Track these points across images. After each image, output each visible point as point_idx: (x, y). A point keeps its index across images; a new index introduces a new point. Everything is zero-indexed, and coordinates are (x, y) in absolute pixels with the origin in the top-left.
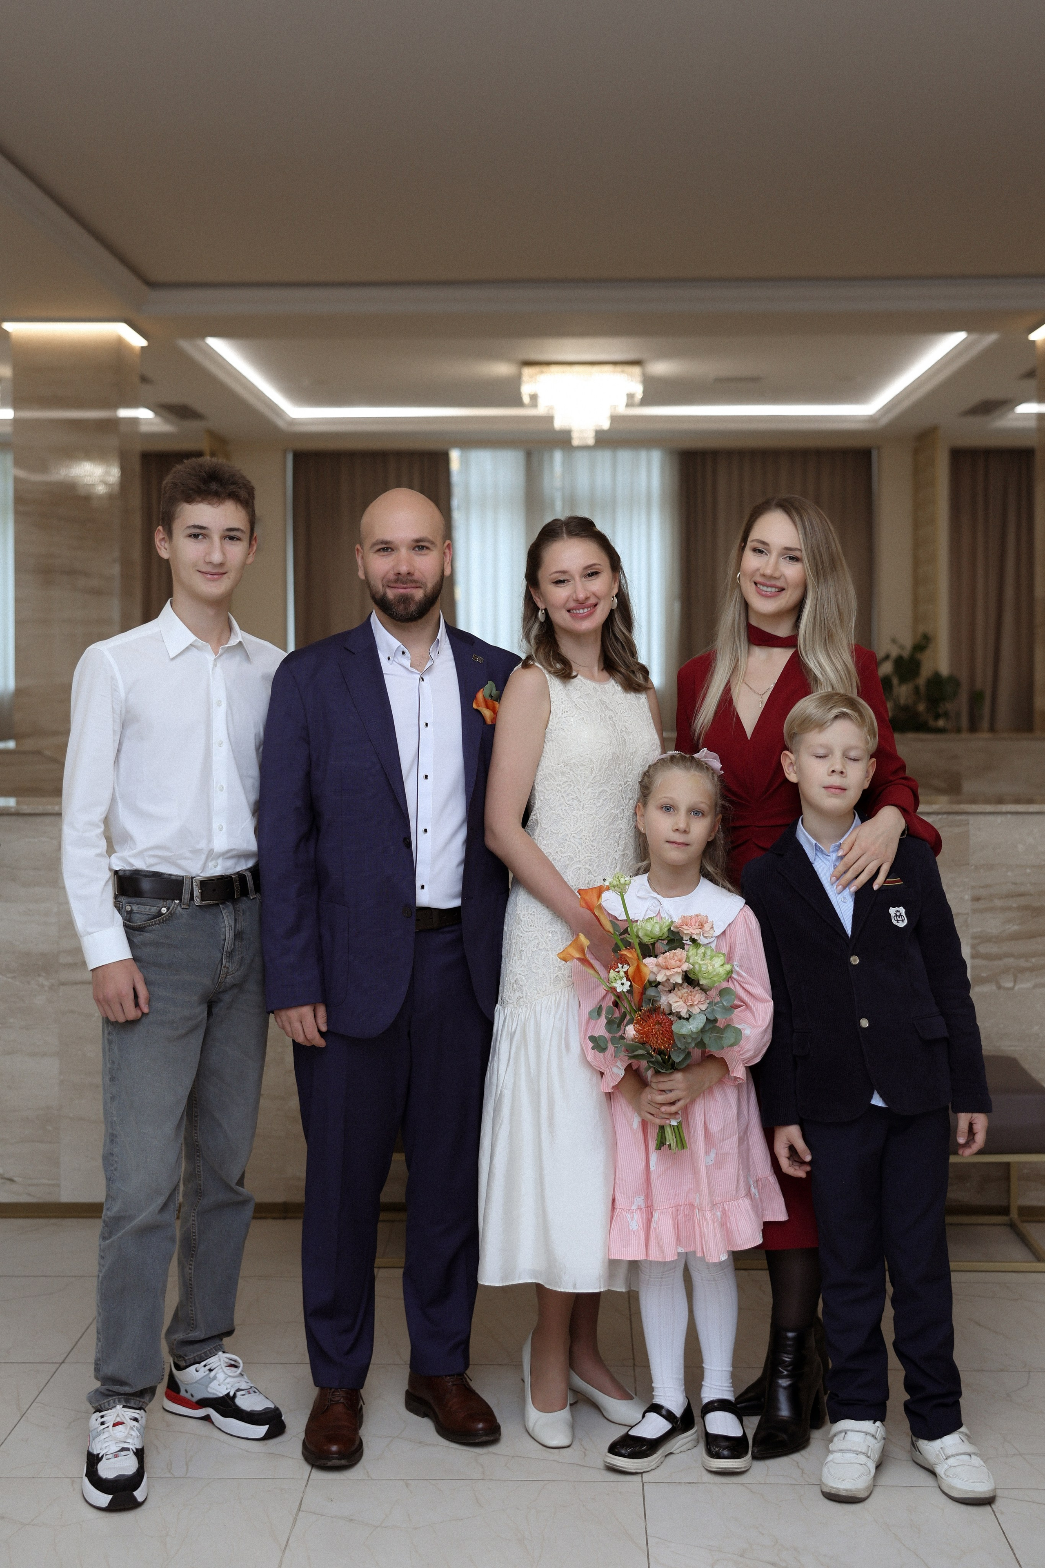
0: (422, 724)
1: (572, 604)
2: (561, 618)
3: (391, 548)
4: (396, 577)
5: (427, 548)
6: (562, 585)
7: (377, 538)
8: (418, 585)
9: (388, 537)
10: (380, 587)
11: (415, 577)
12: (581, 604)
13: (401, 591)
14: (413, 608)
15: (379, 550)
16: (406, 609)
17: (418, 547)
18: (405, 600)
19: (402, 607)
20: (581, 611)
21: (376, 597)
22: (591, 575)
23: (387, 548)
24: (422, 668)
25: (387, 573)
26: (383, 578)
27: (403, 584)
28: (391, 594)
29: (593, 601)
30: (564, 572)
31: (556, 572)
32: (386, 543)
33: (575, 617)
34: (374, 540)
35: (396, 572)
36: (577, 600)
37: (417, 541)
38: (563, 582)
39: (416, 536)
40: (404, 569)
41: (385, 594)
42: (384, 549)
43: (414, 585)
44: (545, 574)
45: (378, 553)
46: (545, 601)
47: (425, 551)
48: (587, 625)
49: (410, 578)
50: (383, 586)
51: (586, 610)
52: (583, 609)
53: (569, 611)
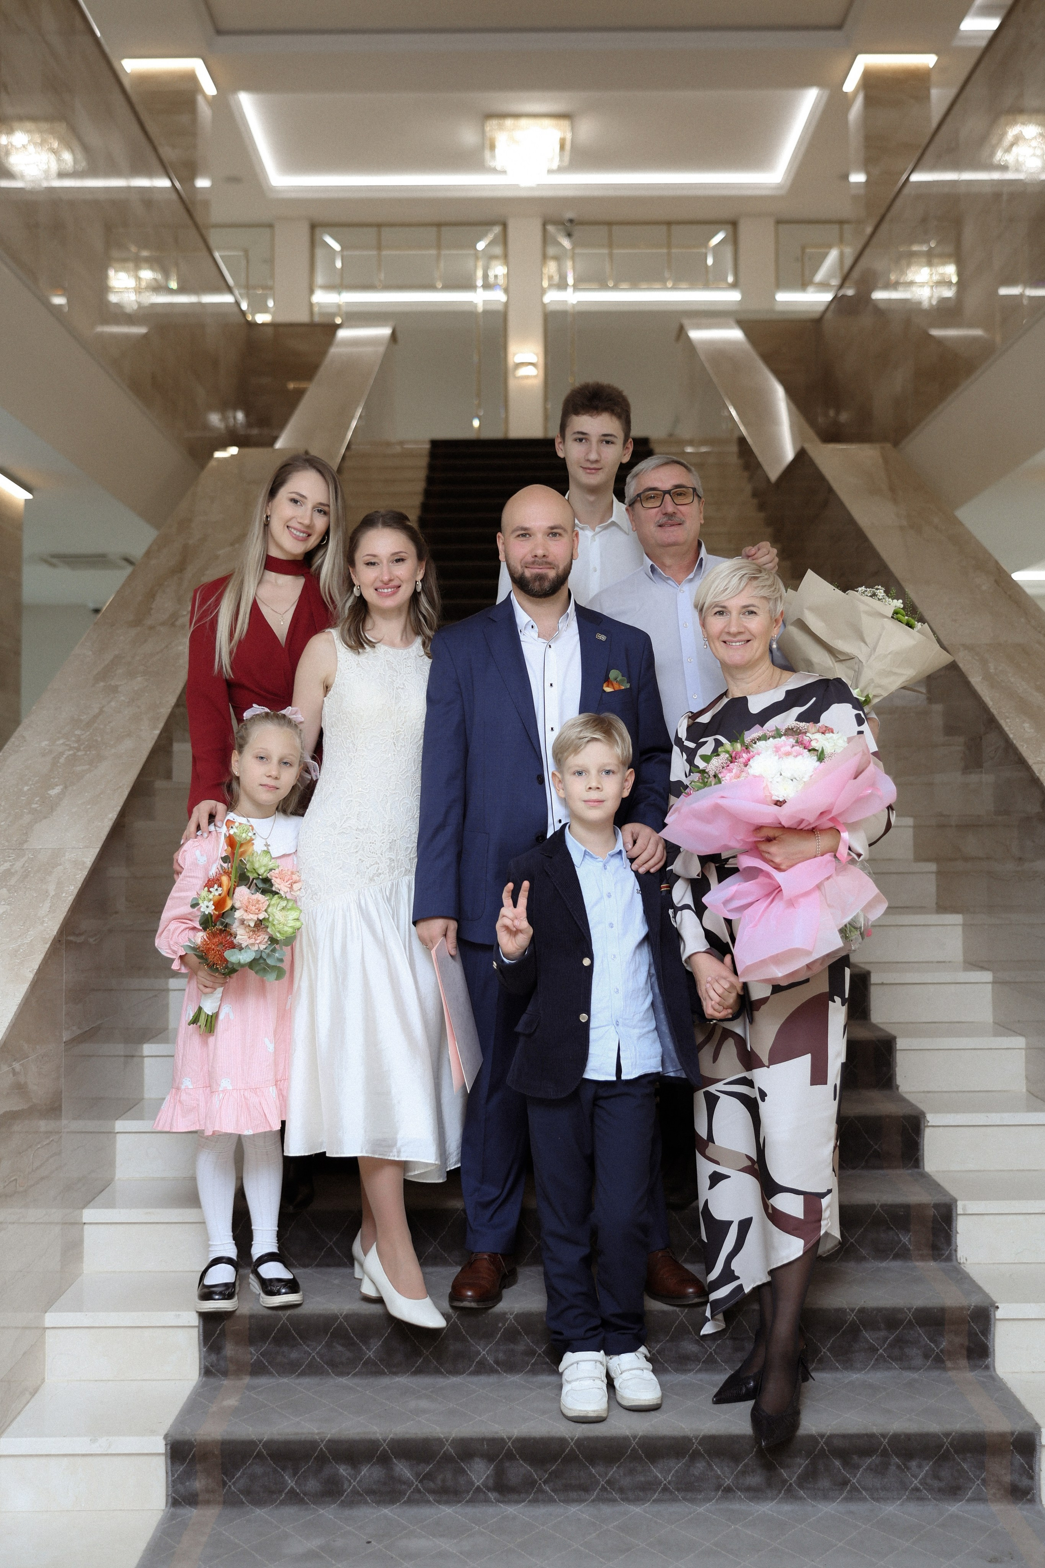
0: (547, 685)
1: (378, 584)
2: (370, 596)
3: (529, 534)
4: (533, 559)
5: (560, 535)
6: (372, 567)
7: (517, 525)
8: (551, 565)
9: (527, 525)
10: (519, 568)
11: (549, 560)
12: (386, 584)
13: (537, 570)
14: (547, 585)
15: (519, 536)
16: (540, 585)
17: (552, 533)
18: (541, 578)
19: (537, 583)
20: (386, 591)
21: (515, 576)
22: (398, 561)
23: (525, 533)
24: (549, 636)
25: (526, 555)
26: (522, 560)
27: (539, 565)
28: (528, 573)
29: (396, 583)
30: (374, 556)
31: (368, 555)
32: (525, 529)
33: (381, 595)
34: (515, 527)
35: (534, 554)
36: (382, 581)
37: (552, 528)
38: (373, 564)
39: (551, 524)
40: (540, 552)
41: (523, 574)
42: (523, 535)
43: (549, 566)
44: (361, 556)
45: (518, 538)
46: (359, 580)
47: (558, 537)
48: (389, 603)
49: (544, 560)
50: (522, 567)
51: (390, 590)
52: (387, 588)
53: (376, 590)
